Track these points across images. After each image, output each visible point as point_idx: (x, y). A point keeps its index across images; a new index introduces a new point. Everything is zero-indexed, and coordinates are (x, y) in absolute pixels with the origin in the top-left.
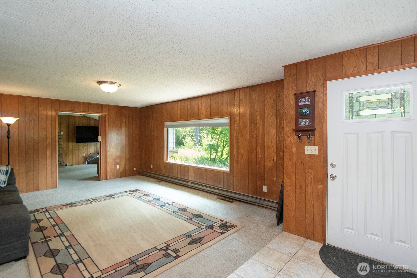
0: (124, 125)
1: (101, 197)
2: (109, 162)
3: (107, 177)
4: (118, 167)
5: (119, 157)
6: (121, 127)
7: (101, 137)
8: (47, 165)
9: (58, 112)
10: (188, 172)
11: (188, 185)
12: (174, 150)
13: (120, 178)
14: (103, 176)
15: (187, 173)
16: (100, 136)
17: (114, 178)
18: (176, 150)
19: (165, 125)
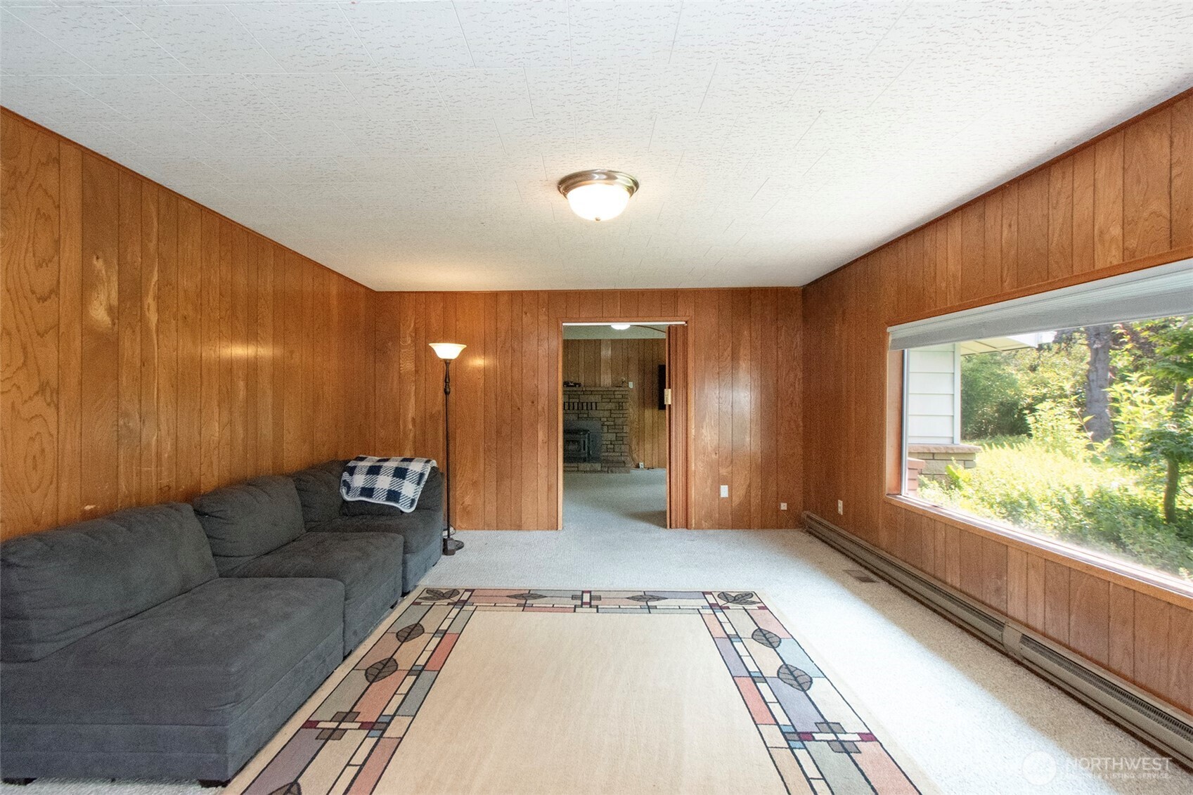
0: (744, 352)
1: (615, 594)
2: (697, 473)
3: (689, 520)
4: (724, 491)
5: (729, 459)
6: (735, 357)
7: (672, 392)
8: (539, 466)
9: (564, 324)
10: (1001, 571)
11: (1002, 644)
12: (952, 449)
13: (732, 528)
14: (676, 514)
15: (999, 577)
16: (670, 388)
17: (712, 527)
18: (963, 449)
19: (890, 338)
